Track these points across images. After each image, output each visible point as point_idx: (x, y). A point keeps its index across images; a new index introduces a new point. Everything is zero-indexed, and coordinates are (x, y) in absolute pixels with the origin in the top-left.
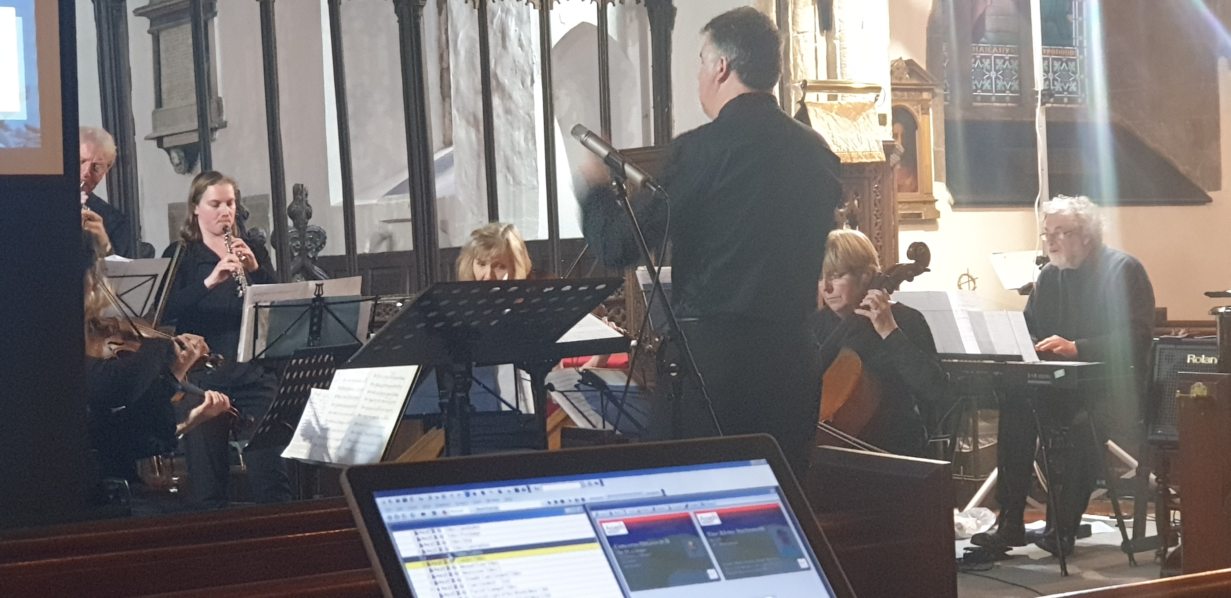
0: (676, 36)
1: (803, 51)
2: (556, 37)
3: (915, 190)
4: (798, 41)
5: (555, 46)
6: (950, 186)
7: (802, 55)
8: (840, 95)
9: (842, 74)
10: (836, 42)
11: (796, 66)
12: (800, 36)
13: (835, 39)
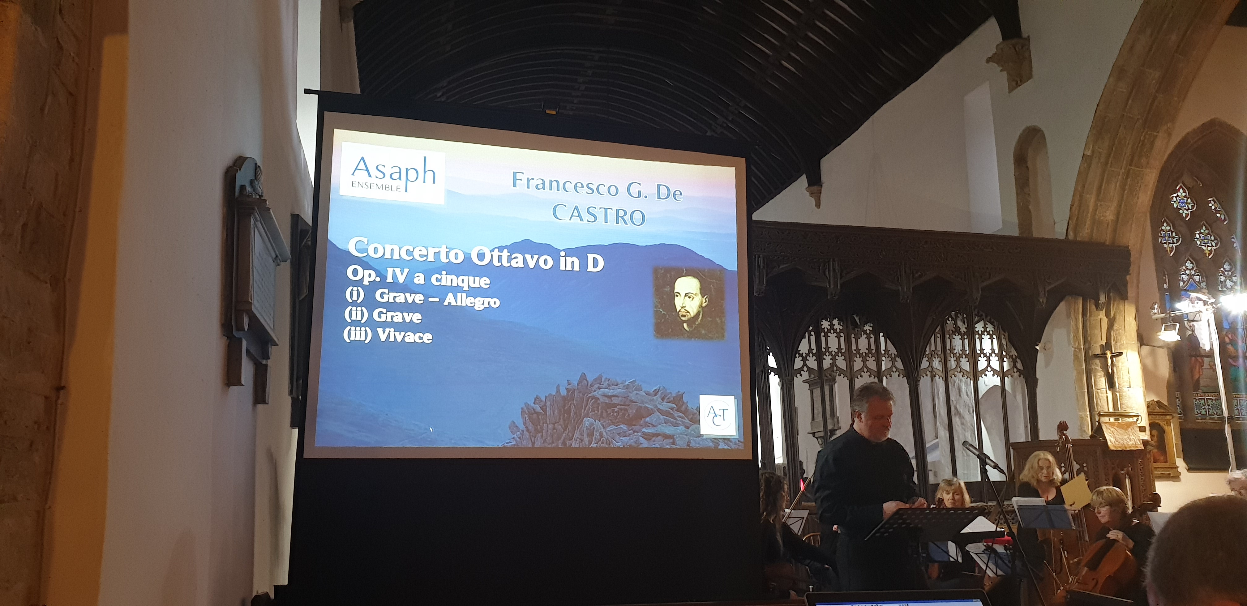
0: (1039, 391)
1: (1101, 398)
2: (981, 394)
3: (1166, 462)
4: (1098, 393)
5: (982, 397)
6: (1185, 460)
7: (1100, 400)
8: (1120, 419)
9: (1121, 408)
10: (1118, 394)
11: (1097, 404)
12: (1099, 391)
13: (1117, 392)
